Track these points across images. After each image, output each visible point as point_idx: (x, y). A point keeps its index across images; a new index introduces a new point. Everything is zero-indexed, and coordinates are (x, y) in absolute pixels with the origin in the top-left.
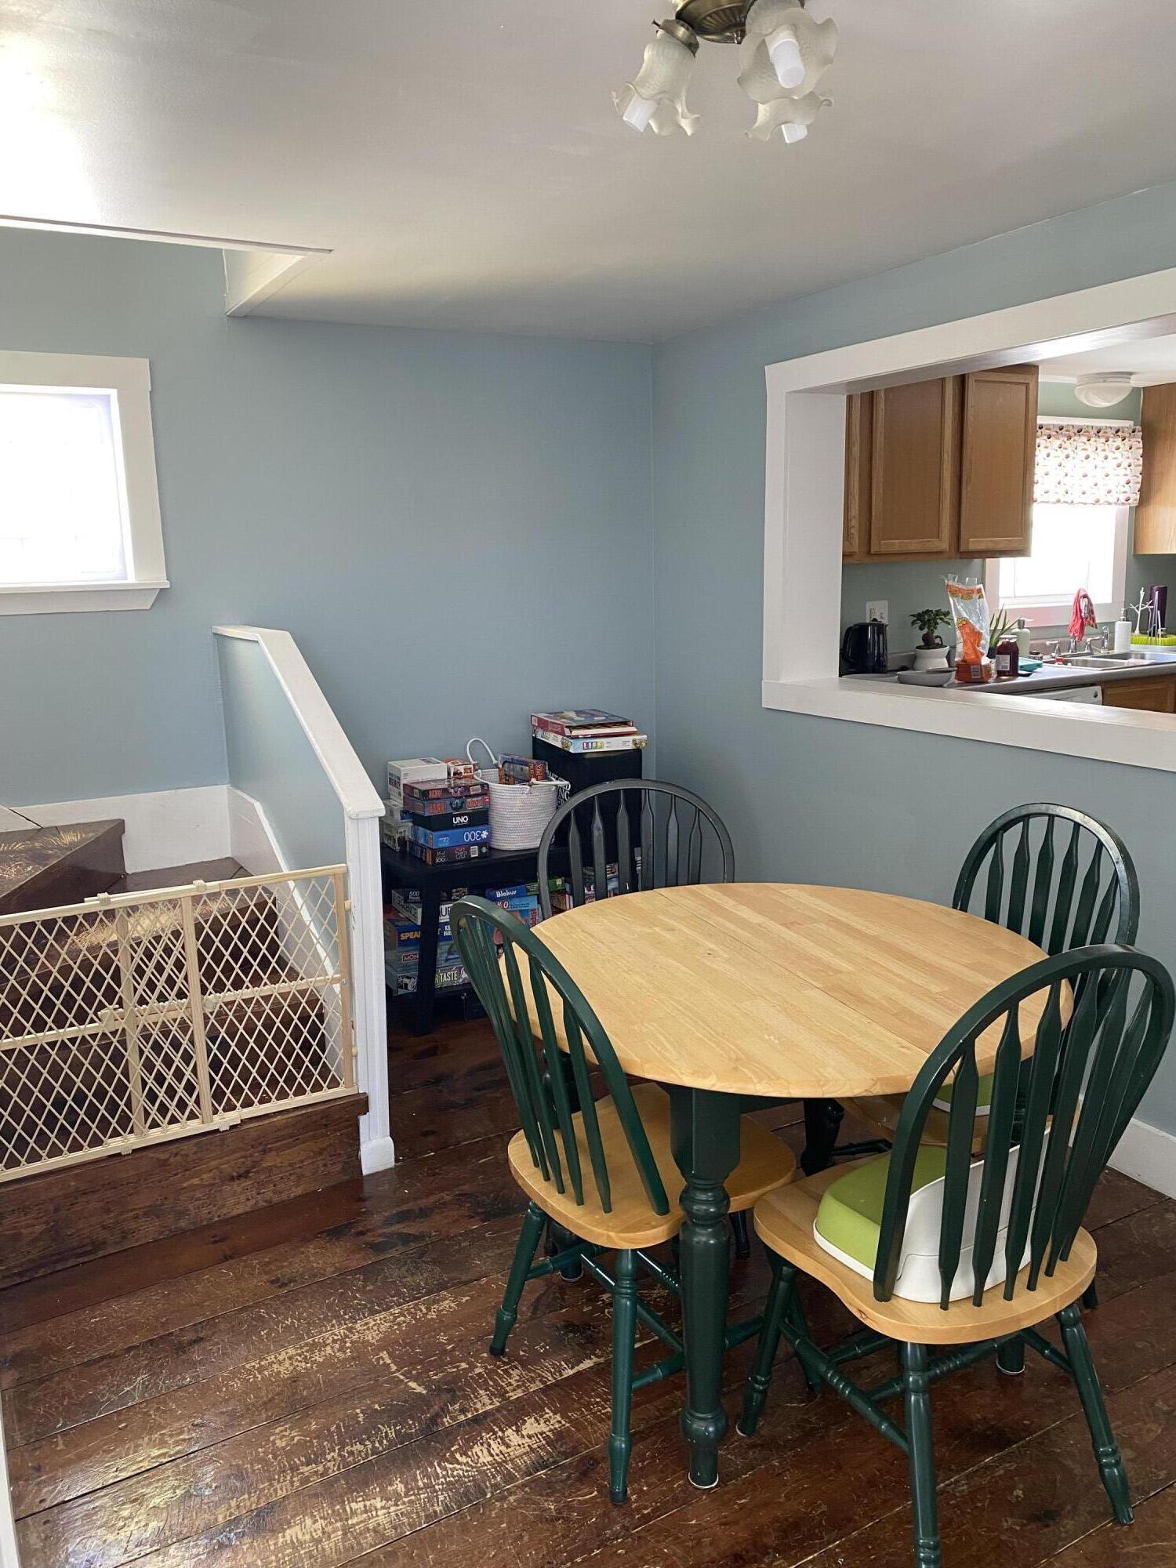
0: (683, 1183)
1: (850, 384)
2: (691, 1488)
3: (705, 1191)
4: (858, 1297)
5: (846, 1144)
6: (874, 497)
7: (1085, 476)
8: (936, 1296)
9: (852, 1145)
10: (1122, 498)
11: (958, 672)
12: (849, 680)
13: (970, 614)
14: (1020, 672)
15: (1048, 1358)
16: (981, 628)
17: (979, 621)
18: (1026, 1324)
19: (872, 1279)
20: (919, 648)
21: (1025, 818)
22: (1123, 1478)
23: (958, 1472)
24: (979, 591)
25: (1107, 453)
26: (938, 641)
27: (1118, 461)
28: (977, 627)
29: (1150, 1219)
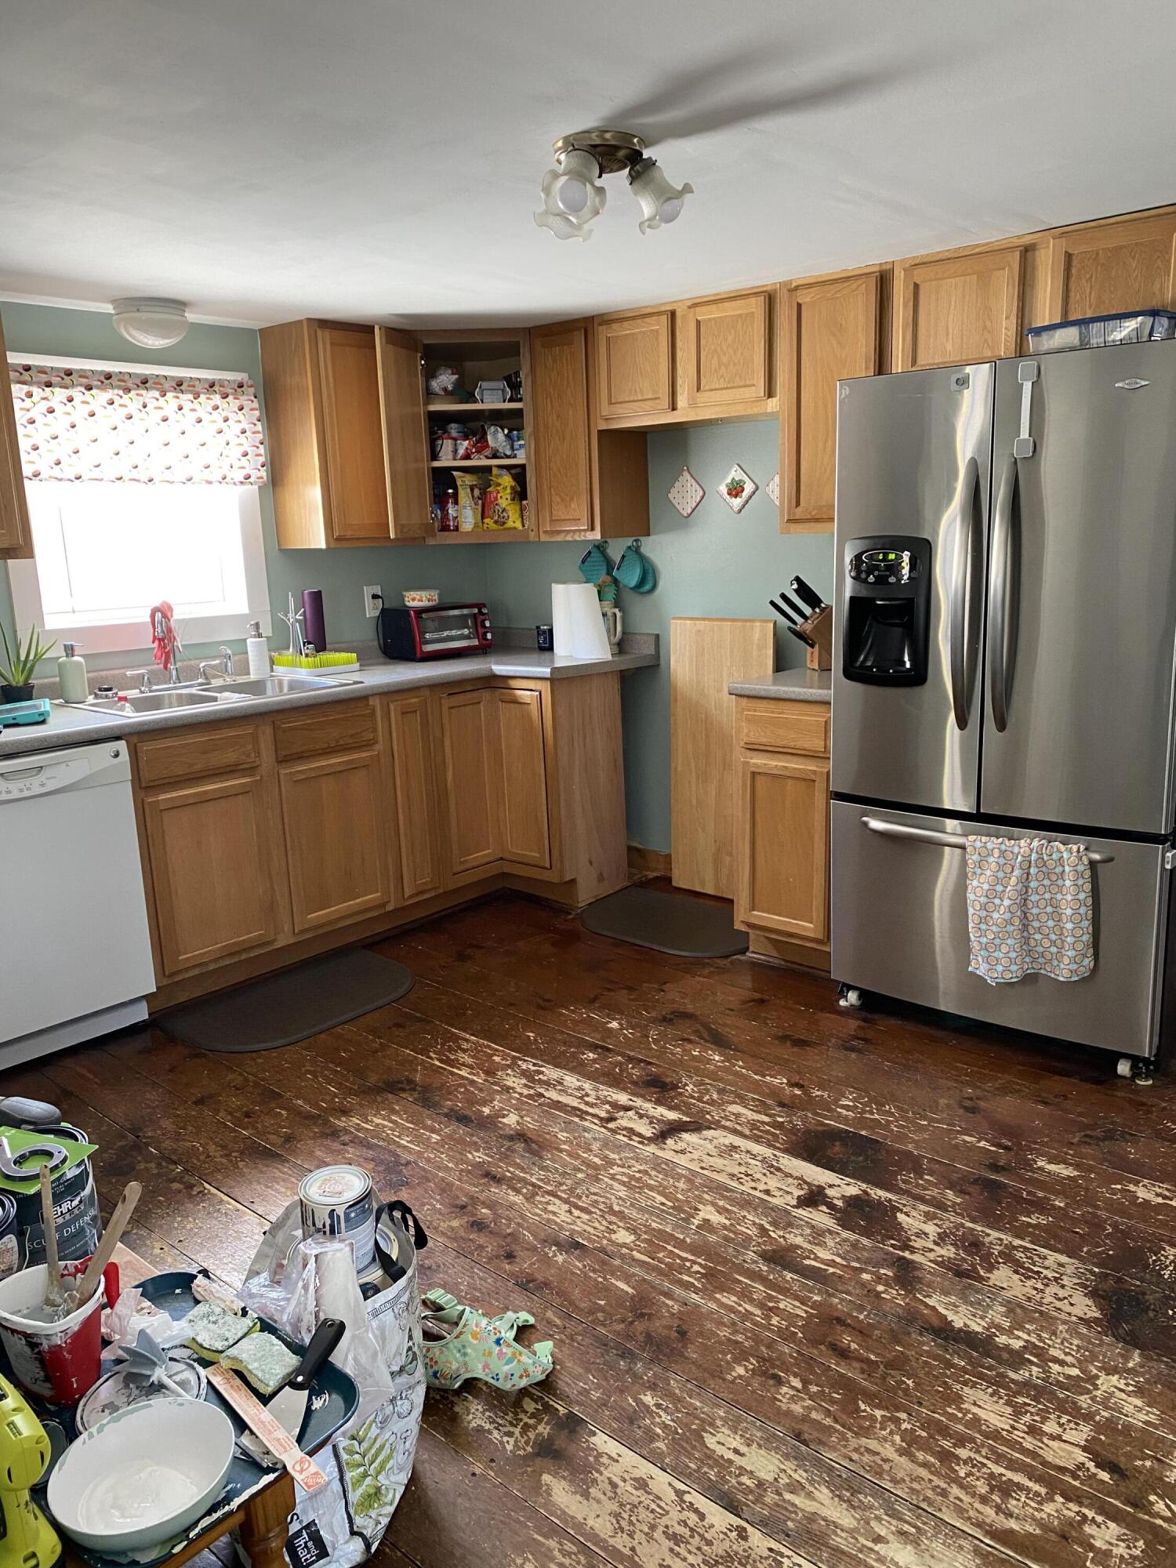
7: (167, 445)
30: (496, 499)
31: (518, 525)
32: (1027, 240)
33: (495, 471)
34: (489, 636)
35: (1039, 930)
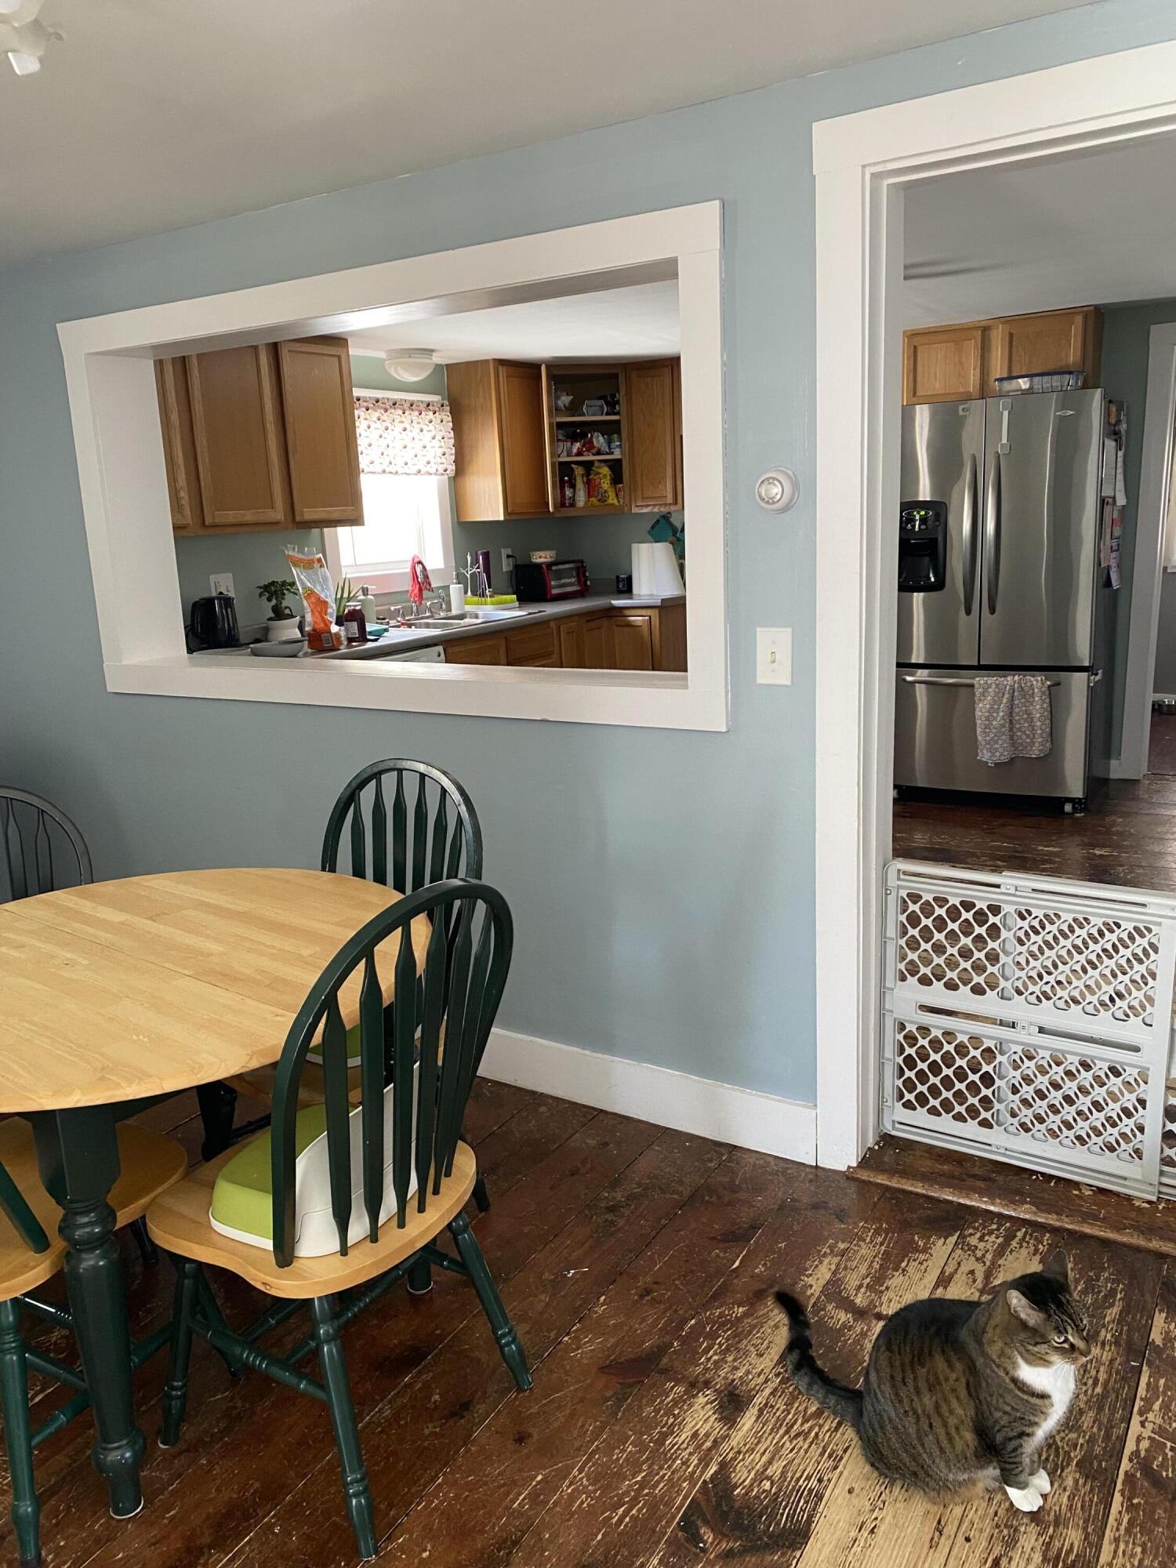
0: (60, 1212)
1: (156, 348)
2: (114, 1523)
3: (86, 1213)
4: (259, 1271)
5: (244, 1124)
6: (201, 468)
7: (405, 447)
8: (336, 1246)
9: (250, 1123)
10: (441, 469)
11: (309, 641)
12: (199, 656)
13: (314, 582)
14: (369, 637)
15: (446, 1268)
16: (326, 597)
17: (323, 590)
18: (420, 1245)
19: (272, 1249)
20: (270, 619)
21: (377, 775)
22: (520, 1350)
23: (382, 1400)
24: (319, 560)
25: (422, 426)
26: (287, 611)
27: (433, 433)
28: (322, 596)
29: (527, 1116)
30: (600, 483)
31: (615, 502)
32: (984, 324)
33: (596, 464)
34: (588, 583)
35: (1019, 730)
